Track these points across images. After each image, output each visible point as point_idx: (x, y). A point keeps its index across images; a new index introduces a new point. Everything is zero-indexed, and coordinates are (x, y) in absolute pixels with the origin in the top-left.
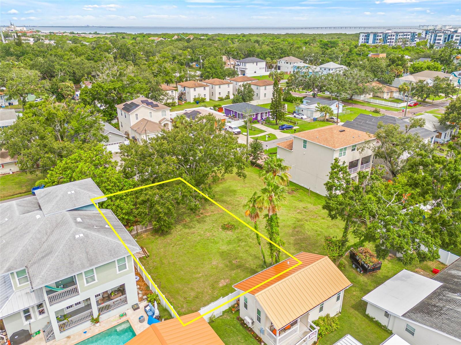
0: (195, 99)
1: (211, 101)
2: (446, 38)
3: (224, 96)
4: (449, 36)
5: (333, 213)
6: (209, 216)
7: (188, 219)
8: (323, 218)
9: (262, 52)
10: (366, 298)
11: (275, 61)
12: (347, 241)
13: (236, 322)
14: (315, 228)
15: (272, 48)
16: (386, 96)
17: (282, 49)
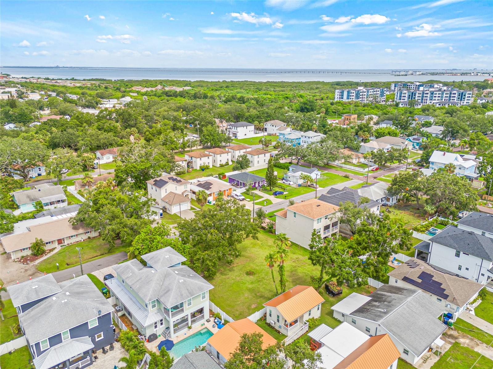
0: (200, 167)
1: (214, 168)
2: (410, 95)
3: (224, 162)
4: (412, 93)
5: (314, 262)
6: (236, 266)
7: (222, 269)
8: (309, 265)
9: (250, 116)
10: (333, 308)
11: (262, 124)
12: (322, 278)
13: (265, 325)
14: (304, 271)
15: (259, 112)
16: (355, 161)
17: (267, 113)
